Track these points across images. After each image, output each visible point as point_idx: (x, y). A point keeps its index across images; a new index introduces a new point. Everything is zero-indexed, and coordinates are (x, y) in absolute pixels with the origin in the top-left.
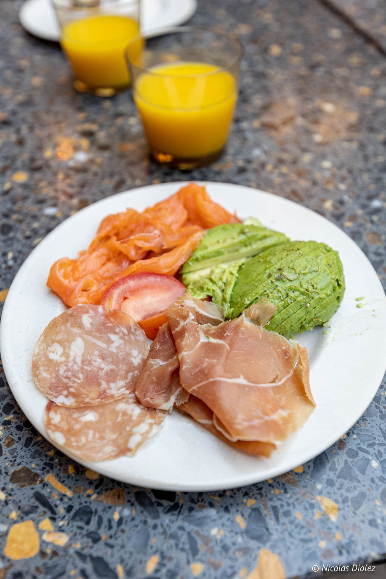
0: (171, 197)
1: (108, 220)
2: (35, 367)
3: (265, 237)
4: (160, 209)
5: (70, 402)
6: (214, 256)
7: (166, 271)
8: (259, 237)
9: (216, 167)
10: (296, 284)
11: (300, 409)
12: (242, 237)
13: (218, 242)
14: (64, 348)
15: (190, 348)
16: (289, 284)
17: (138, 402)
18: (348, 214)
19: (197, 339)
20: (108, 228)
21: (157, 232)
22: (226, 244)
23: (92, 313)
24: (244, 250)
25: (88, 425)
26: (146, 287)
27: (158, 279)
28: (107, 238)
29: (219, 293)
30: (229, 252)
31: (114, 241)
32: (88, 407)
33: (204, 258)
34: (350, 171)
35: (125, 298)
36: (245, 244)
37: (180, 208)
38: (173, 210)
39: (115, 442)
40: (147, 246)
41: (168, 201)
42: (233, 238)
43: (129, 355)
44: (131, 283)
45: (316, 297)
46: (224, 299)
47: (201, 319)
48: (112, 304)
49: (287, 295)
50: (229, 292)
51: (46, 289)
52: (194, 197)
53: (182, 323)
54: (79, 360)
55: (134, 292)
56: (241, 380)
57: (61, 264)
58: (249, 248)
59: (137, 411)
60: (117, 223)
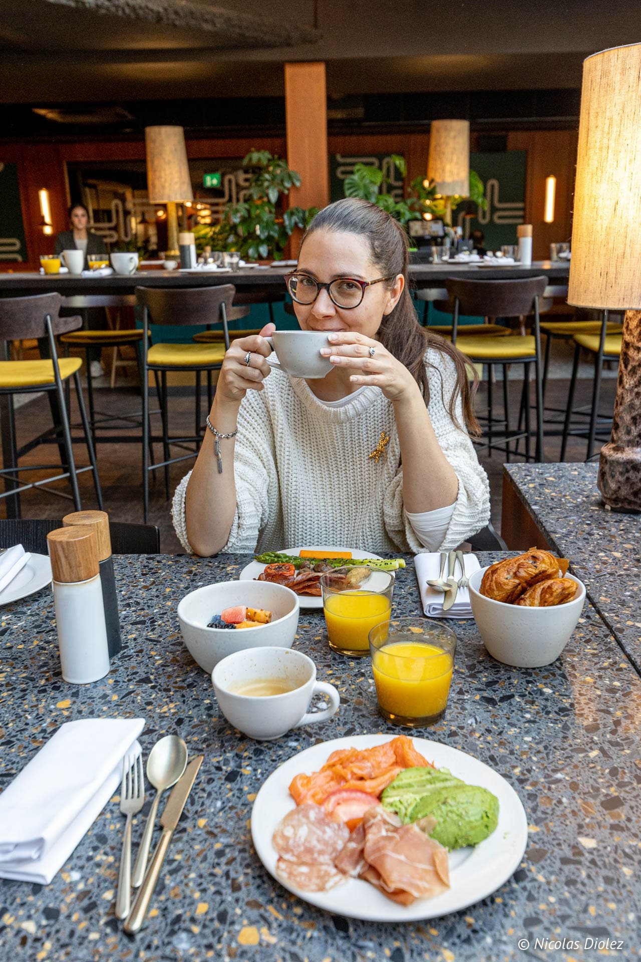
0: (387, 743)
1: (337, 753)
2: (274, 837)
3: (446, 780)
4: (375, 751)
5: (293, 859)
6: (406, 787)
7: (369, 790)
8: (441, 778)
9: (432, 729)
10: (455, 809)
11: (437, 888)
12: (429, 777)
13: (411, 777)
14: (295, 830)
15: (374, 834)
16: (449, 808)
17: (336, 867)
18: (531, 780)
19: (380, 831)
20: (336, 759)
21: (369, 764)
22: (415, 780)
23: (317, 810)
24: (429, 787)
25: (302, 874)
26: (354, 799)
27: (364, 796)
28: (334, 765)
29: (403, 811)
30: (418, 786)
31: (339, 767)
32: (304, 864)
33: (399, 787)
34: (546, 748)
35: (339, 804)
36: (430, 782)
37: (391, 753)
38: (385, 754)
39: (317, 885)
40: (360, 773)
41: (383, 746)
42: (421, 776)
43: (335, 843)
44: (345, 795)
45: (467, 819)
46: (406, 815)
47: (385, 822)
48: (329, 806)
49: (447, 815)
50: (410, 810)
51: (287, 791)
52: (402, 745)
53: (372, 821)
54: (303, 839)
55: (346, 801)
56: (402, 858)
57: (302, 776)
58: (433, 786)
59: (333, 871)
60: (343, 756)
